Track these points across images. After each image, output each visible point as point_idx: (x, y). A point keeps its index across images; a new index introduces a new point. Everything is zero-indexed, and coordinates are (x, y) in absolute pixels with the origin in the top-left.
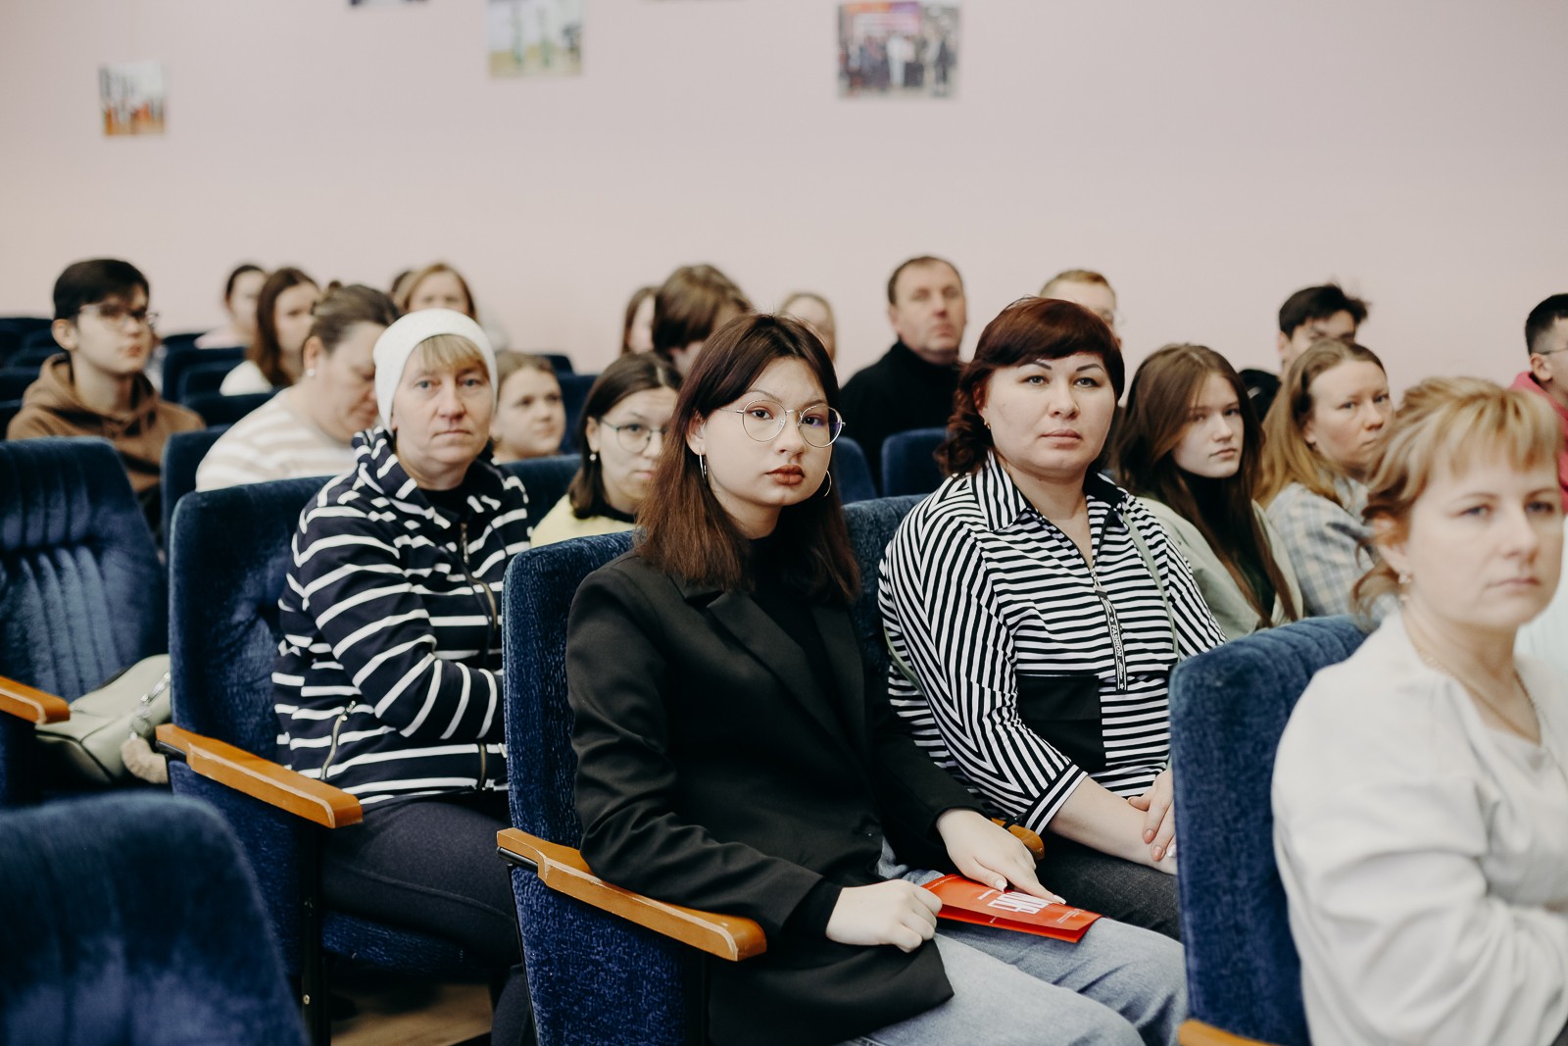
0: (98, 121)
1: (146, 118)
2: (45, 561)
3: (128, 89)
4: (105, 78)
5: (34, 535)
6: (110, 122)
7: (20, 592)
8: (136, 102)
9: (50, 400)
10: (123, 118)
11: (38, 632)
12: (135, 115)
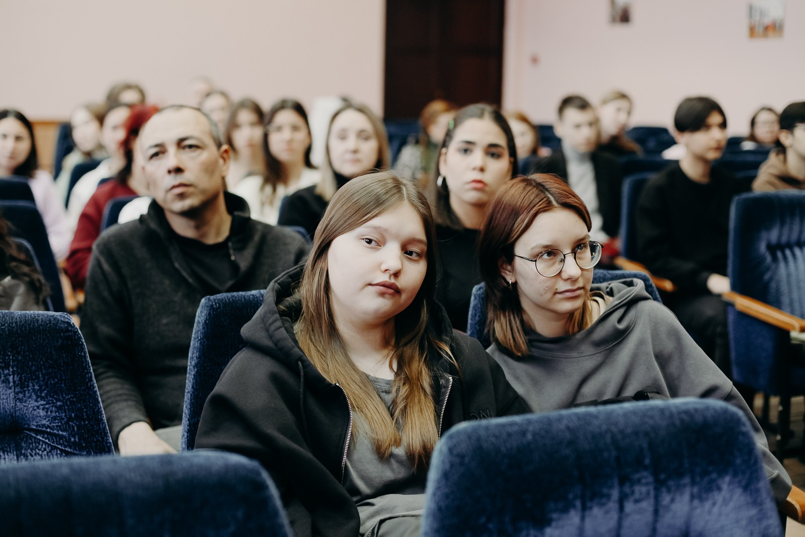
0: (745, 31)
1: (773, 29)
2: (788, 252)
3: (762, 14)
4: (751, 9)
5: (784, 239)
6: (752, 32)
7: (777, 268)
8: (767, 21)
9: (775, 171)
10: (759, 30)
11: (784, 288)
12: (766, 28)
